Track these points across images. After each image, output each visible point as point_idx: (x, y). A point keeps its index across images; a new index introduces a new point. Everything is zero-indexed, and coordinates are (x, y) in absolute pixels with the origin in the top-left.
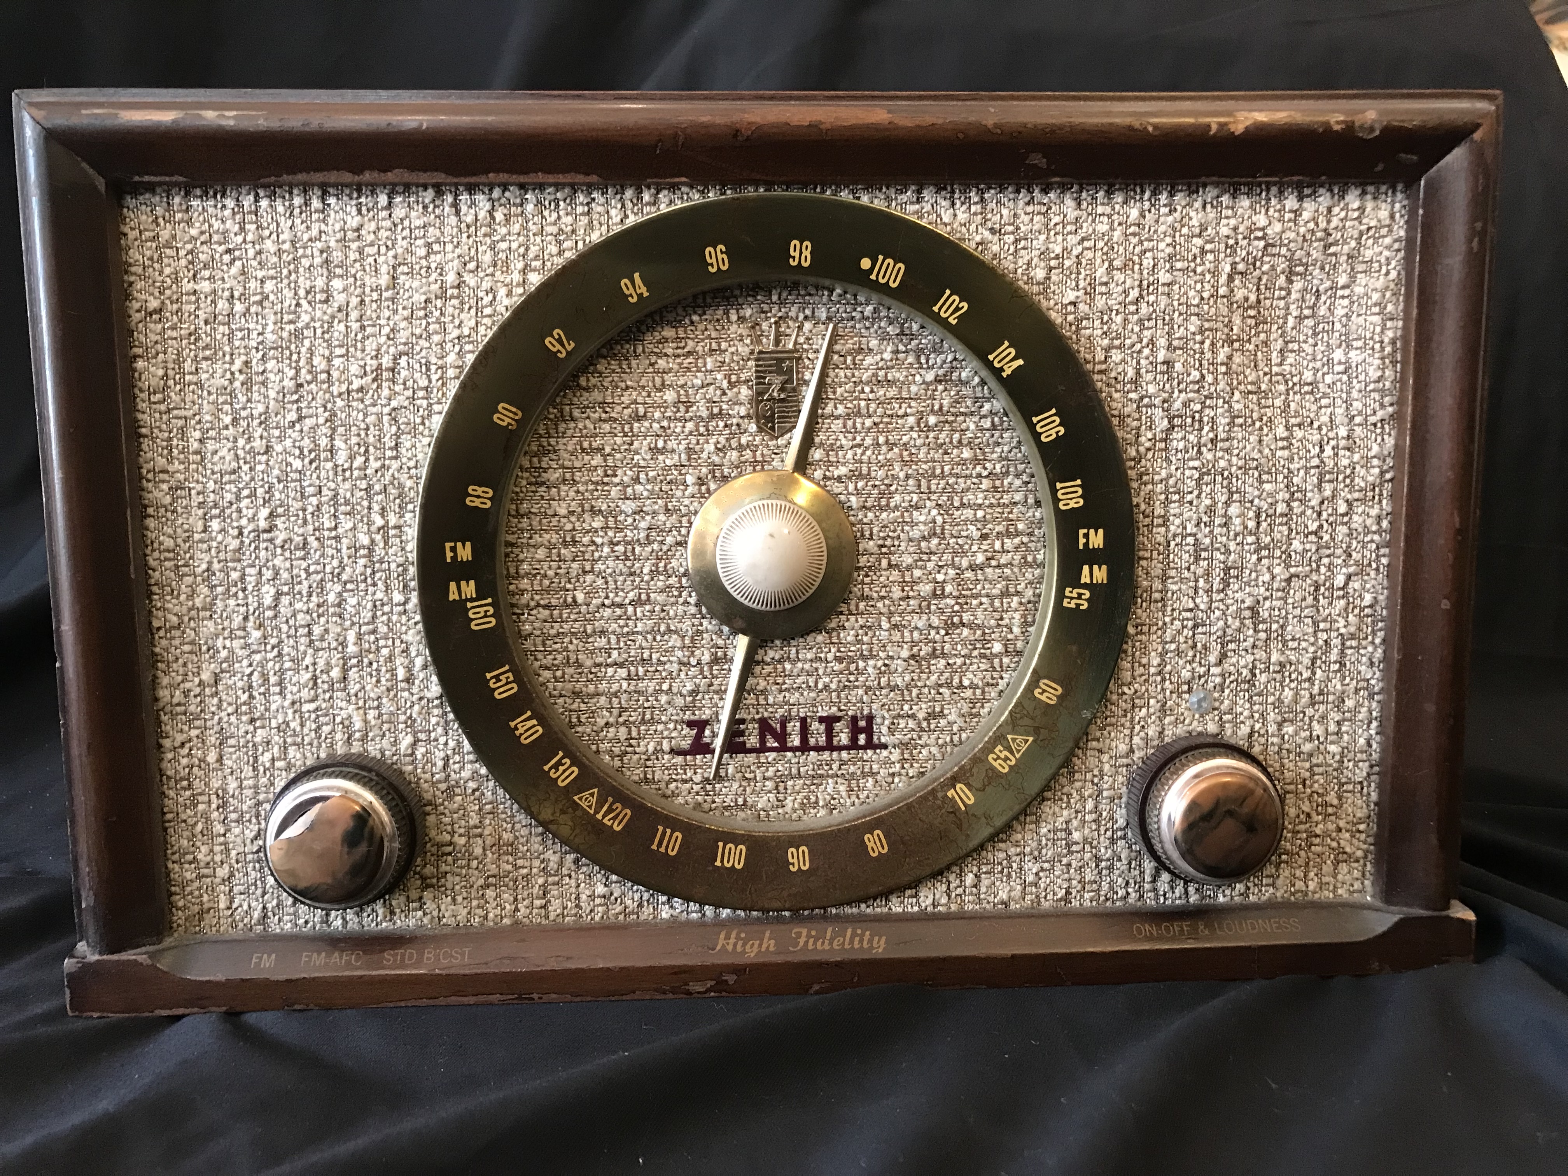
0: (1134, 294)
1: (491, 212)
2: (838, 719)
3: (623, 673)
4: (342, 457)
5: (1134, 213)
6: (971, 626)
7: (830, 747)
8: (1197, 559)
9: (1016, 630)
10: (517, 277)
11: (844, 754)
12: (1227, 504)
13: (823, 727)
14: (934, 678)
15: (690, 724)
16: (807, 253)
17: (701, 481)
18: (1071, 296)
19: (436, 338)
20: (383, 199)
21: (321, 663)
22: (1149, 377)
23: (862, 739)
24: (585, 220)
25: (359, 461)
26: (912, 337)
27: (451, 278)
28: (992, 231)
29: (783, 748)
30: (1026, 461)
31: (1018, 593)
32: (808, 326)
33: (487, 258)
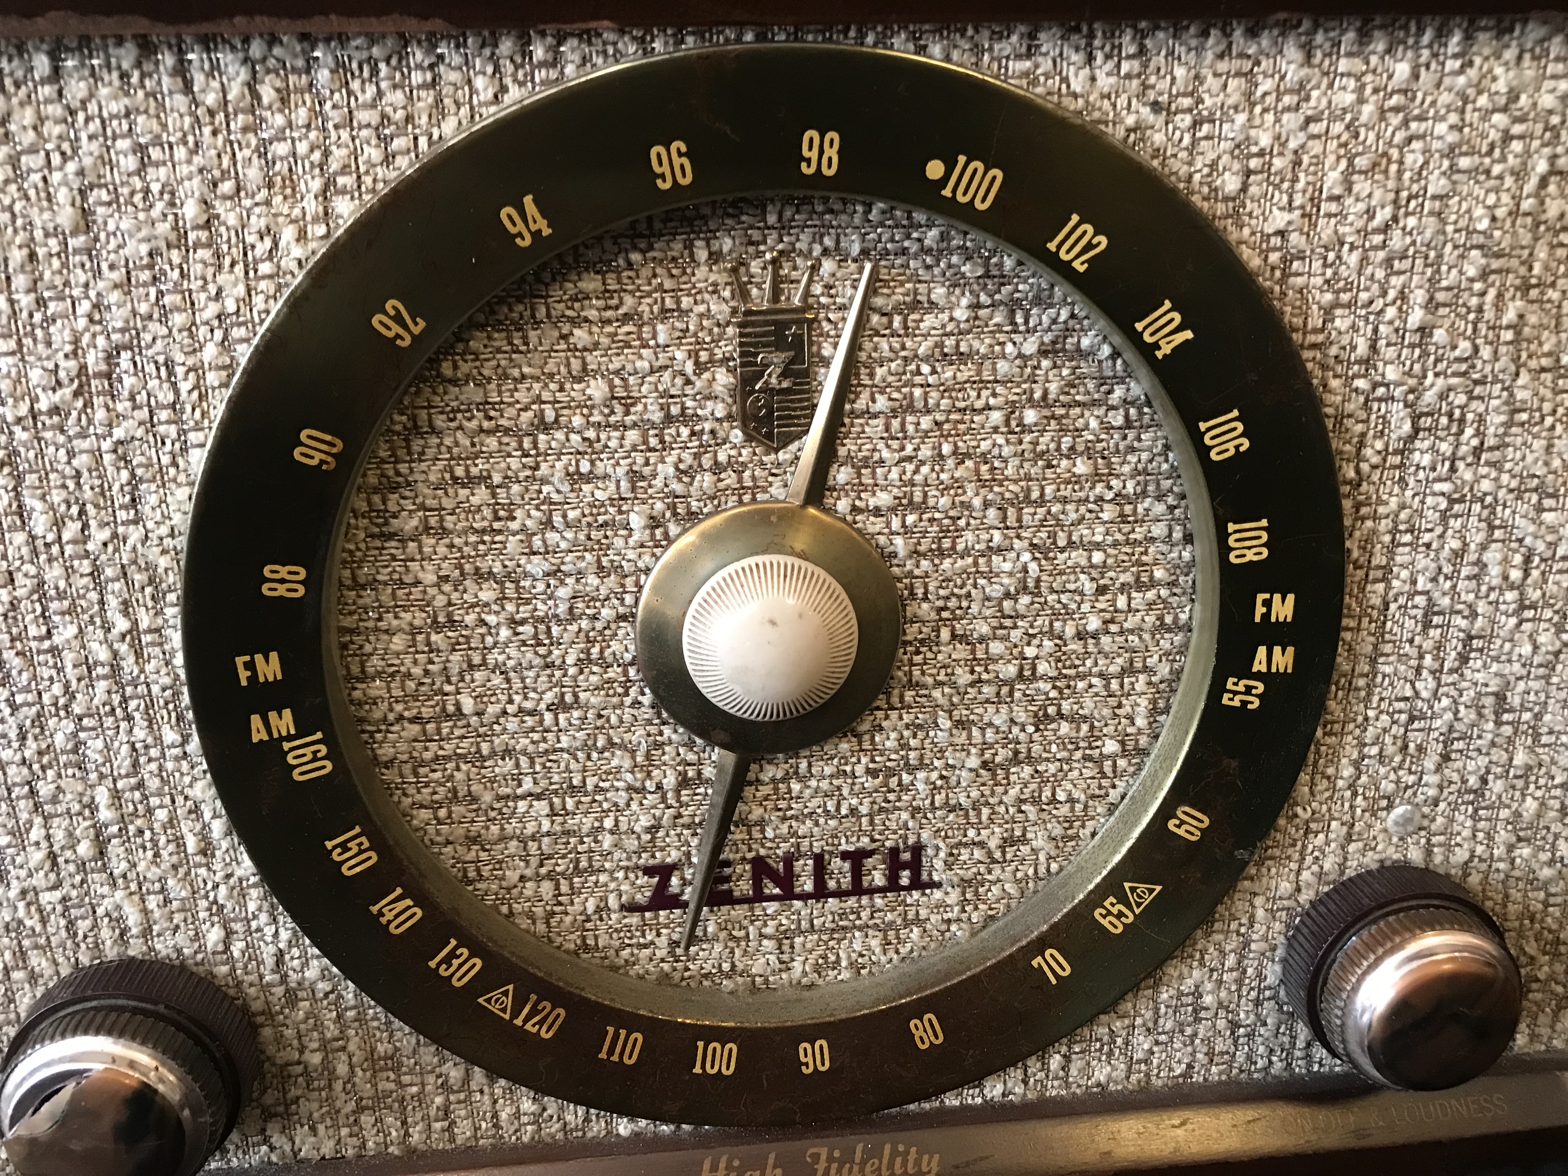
0: (1383, 215)
1: (251, 86)
2: (870, 853)
3: (542, 807)
4: (40, 524)
5: (1402, 70)
6: (1075, 719)
7: (858, 889)
8: (1427, 625)
9: (1140, 722)
10: (312, 206)
11: (879, 901)
12: (1483, 547)
13: (847, 866)
14: (1013, 792)
15: (649, 871)
16: (832, 153)
17: (654, 523)
18: (1280, 219)
19: (178, 319)
20: (42, 63)
21: (59, 836)
22: (1390, 353)
23: (905, 878)
24: (428, 97)
25: (71, 530)
26: (1003, 279)
27: (190, 211)
28: (1156, 107)
29: (789, 894)
30: (1174, 473)
31: (1146, 669)
32: (828, 266)
33: (253, 174)
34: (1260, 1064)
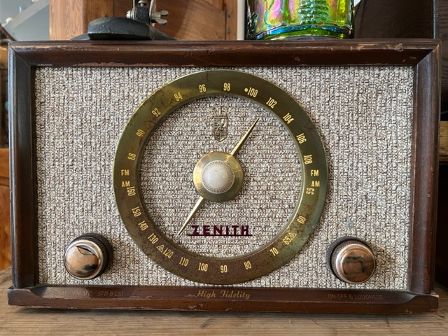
0: (328, 99)
1: (138, 75)
2: (238, 227)
3: (173, 210)
4: (93, 145)
5: (328, 75)
6: (278, 199)
7: (235, 235)
8: (348, 180)
9: (292, 201)
10: (145, 94)
11: (239, 237)
12: (357, 163)
13: (233, 229)
14: (267, 215)
15: (193, 227)
16: (229, 87)
17: (198, 154)
18: (308, 100)
19: (121, 111)
20: (108, 71)
21: (85, 204)
22: (332, 124)
23: (245, 233)
24: (164, 77)
25: (98, 146)
26: (261, 112)
27: (126, 94)
28: (284, 81)
29: (221, 235)
30: (295, 149)
31: (293, 190)
32: (230, 109)
33: (136, 88)
34: (325, 284)
